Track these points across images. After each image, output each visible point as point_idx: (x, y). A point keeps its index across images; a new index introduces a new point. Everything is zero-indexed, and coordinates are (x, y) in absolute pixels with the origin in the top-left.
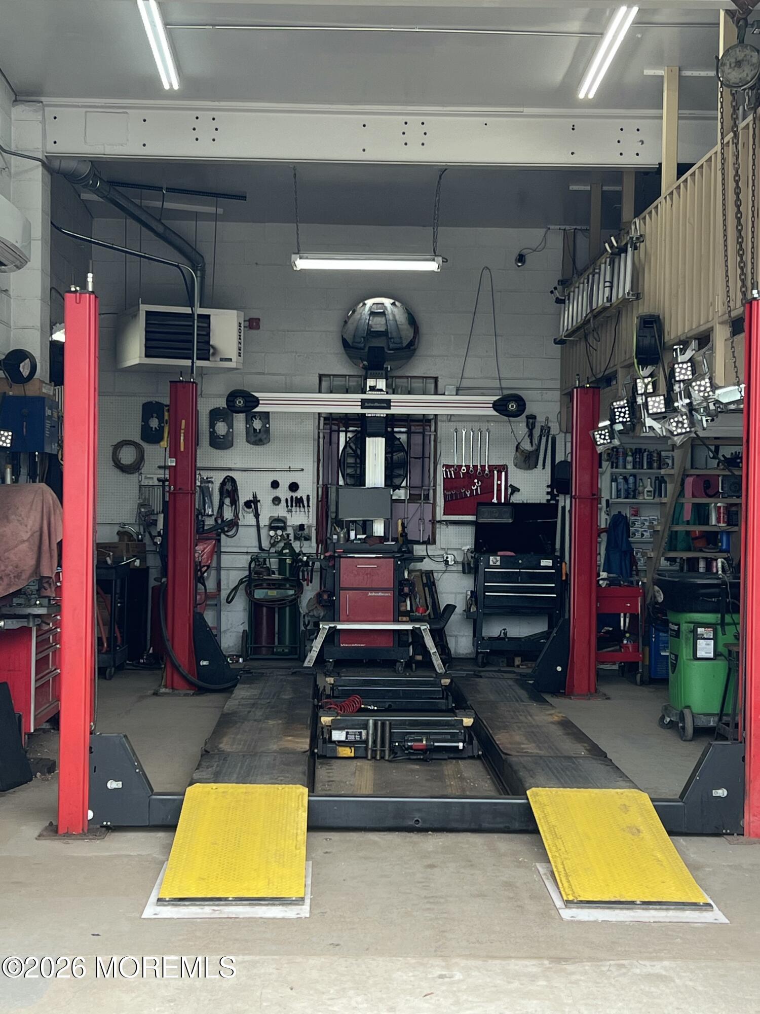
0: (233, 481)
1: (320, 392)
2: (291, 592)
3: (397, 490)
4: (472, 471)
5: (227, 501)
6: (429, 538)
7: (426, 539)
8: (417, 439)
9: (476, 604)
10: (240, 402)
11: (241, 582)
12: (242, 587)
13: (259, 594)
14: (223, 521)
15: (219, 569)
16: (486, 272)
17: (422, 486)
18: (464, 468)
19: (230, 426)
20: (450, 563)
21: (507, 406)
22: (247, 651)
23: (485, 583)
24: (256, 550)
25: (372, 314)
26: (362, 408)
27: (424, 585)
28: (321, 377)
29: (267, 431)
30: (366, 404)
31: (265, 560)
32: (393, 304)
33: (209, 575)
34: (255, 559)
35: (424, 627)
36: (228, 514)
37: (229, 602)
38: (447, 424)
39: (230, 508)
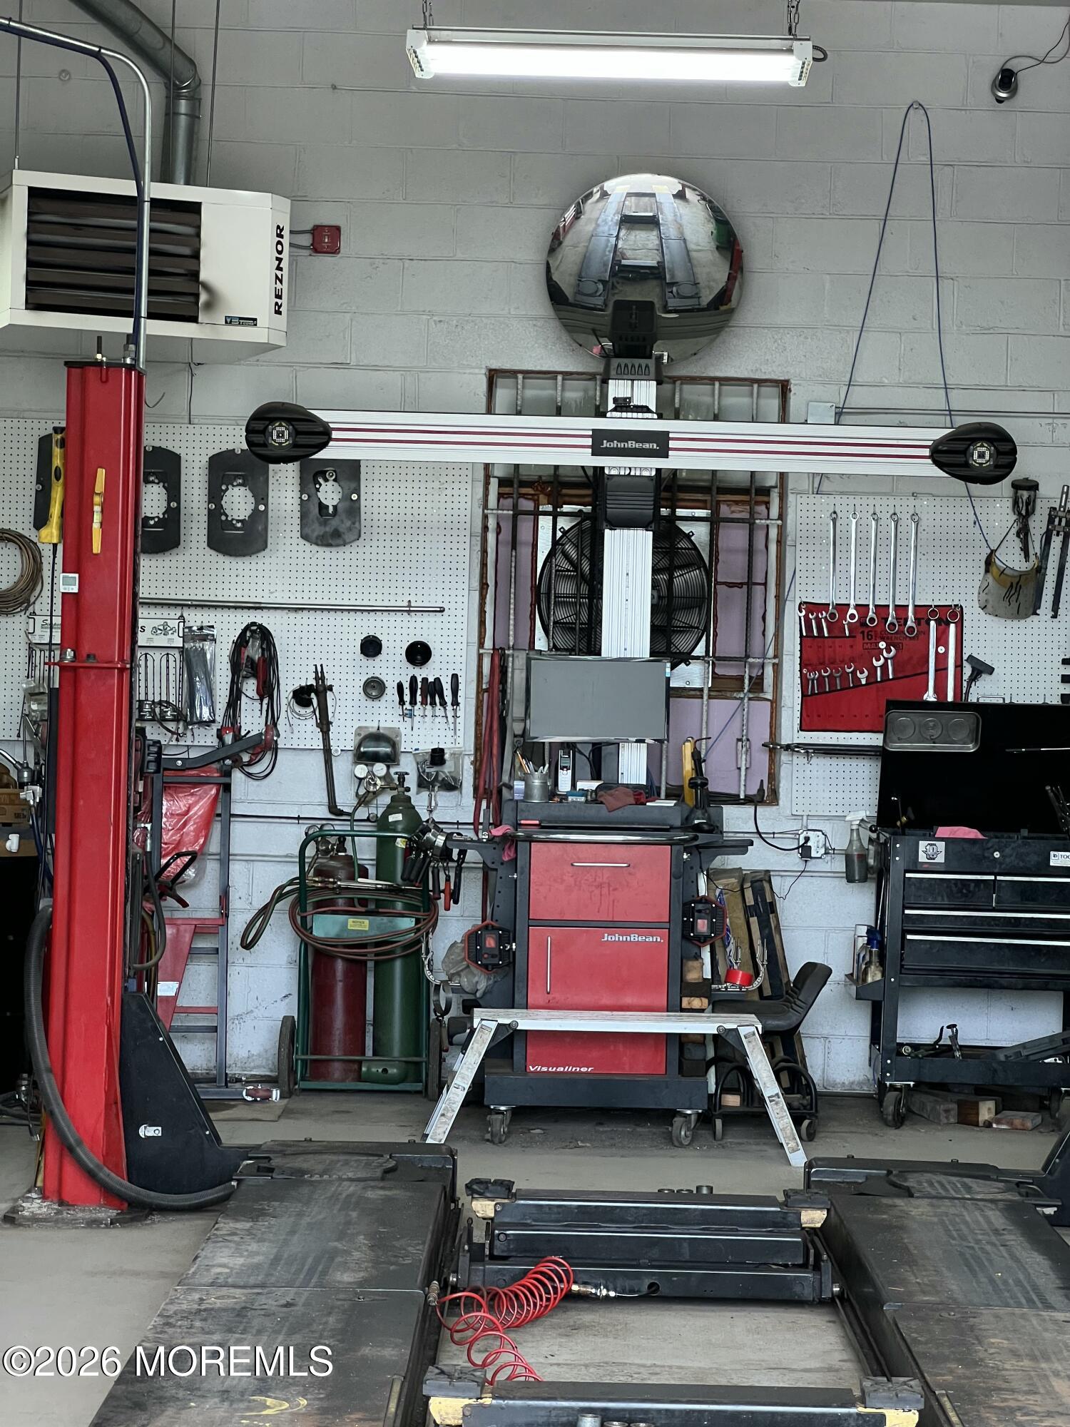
0: (264, 635)
1: (490, 411)
2: (407, 923)
3: (683, 665)
4: (872, 620)
5: (250, 687)
6: (761, 790)
7: (753, 791)
8: (734, 537)
9: (882, 962)
10: (280, 435)
11: (279, 895)
12: (284, 905)
13: (325, 926)
14: (237, 737)
15: (225, 859)
16: (916, 117)
17: (747, 656)
18: (852, 611)
19: (261, 496)
20: (814, 854)
21: (965, 452)
22: (292, 1071)
23: (905, 908)
24: (323, 812)
25: (629, 221)
26: (593, 454)
27: (749, 912)
28: (494, 376)
29: (353, 510)
30: (606, 444)
31: (342, 839)
32: (680, 196)
33: (200, 874)
34: (316, 837)
35: (748, 1028)
36: (252, 720)
37: (247, 945)
38: (813, 499)
39: (257, 704)
